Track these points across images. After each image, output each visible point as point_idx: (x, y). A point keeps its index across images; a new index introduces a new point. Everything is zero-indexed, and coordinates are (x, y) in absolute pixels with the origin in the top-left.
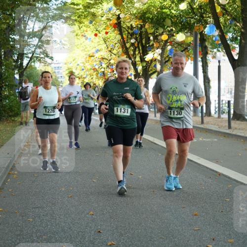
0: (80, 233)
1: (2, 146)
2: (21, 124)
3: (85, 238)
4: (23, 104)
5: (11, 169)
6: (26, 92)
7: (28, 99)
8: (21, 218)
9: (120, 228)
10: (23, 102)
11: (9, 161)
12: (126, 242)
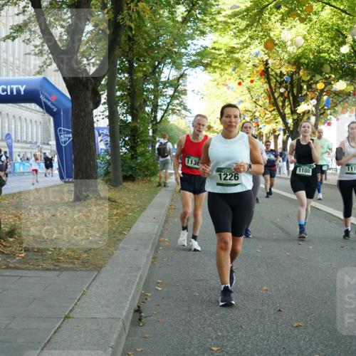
0: (258, 311)
1: (145, 209)
2: (159, 185)
3: (265, 318)
4: (162, 162)
5: (160, 235)
6: (165, 149)
7: (167, 156)
8: (184, 291)
9: (303, 307)
10: (161, 159)
11: (157, 226)
12: (314, 323)
